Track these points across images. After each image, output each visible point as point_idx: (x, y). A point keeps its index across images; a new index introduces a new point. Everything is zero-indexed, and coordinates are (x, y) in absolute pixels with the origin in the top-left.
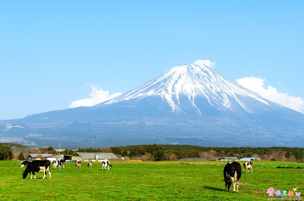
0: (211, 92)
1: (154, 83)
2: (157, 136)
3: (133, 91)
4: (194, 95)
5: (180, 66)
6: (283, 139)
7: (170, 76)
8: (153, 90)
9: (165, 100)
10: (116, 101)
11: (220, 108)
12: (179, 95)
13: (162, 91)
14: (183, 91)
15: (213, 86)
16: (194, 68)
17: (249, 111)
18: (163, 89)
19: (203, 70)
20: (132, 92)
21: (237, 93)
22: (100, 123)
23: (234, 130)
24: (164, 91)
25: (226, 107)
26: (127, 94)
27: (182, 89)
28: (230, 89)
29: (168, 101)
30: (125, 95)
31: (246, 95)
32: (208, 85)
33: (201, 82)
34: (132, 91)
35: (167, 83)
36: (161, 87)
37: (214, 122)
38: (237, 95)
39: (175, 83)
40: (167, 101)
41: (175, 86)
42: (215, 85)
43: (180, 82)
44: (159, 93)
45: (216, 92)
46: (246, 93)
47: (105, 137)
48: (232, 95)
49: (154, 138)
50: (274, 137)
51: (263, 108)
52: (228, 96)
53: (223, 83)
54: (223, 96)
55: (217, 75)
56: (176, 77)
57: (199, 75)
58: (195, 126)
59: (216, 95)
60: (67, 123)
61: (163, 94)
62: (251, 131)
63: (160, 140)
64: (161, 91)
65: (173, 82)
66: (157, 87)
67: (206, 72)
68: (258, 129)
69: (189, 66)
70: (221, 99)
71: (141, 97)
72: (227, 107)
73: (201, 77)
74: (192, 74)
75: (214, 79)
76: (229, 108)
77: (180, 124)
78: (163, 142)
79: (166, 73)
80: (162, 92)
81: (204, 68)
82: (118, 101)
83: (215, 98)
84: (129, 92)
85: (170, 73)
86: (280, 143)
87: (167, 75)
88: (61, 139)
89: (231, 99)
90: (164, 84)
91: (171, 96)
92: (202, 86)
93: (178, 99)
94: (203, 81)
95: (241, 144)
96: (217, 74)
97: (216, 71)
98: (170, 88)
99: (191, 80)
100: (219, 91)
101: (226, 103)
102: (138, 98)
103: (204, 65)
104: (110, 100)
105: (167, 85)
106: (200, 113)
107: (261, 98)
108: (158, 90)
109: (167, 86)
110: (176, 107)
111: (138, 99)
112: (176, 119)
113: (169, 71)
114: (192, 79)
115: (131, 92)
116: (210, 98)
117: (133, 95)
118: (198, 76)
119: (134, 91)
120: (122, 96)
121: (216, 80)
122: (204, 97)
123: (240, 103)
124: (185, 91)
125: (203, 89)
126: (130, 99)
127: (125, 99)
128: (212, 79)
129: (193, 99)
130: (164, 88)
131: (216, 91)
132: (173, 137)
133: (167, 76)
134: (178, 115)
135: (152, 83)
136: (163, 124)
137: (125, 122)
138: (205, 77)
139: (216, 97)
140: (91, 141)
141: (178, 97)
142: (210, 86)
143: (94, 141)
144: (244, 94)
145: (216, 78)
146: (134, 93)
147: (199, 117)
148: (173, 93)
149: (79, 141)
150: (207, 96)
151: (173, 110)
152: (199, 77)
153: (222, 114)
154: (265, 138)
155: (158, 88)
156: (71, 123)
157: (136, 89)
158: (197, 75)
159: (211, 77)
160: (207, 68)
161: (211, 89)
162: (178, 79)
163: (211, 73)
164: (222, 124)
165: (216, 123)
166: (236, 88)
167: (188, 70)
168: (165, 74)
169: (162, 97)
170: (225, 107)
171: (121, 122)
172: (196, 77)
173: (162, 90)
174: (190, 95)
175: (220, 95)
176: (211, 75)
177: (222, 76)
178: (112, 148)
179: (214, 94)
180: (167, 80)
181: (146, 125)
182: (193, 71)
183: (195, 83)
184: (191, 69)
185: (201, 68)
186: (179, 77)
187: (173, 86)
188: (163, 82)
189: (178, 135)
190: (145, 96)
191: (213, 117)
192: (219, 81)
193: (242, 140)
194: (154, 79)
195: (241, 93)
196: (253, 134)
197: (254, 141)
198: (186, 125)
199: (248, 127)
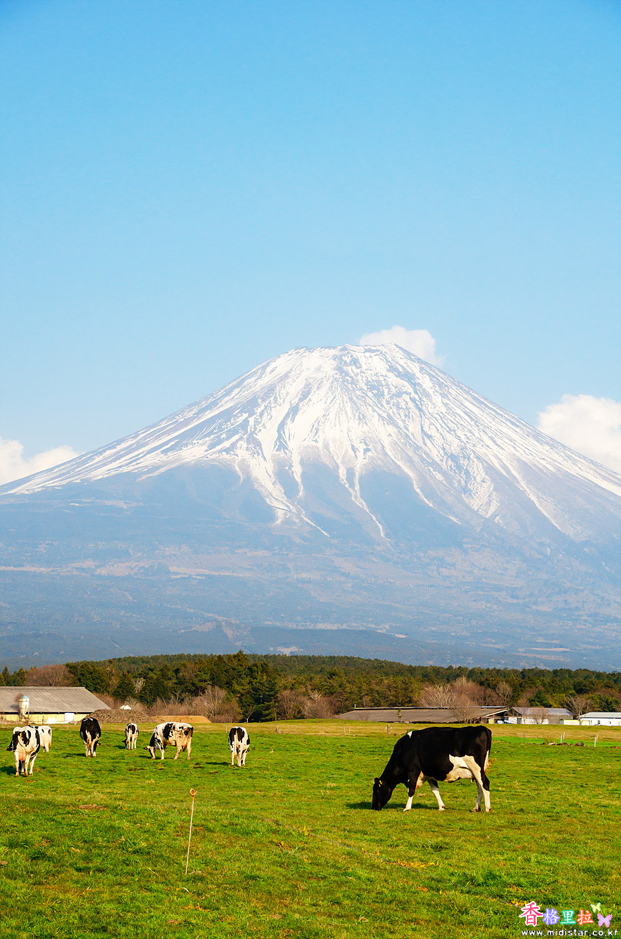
0: (425, 453)
1: (209, 415)
2: (215, 620)
3: (123, 445)
4: (360, 463)
5: (310, 350)
7: (270, 390)
8: (200, 442)
9: (249, 479)
10: (56, 483)
11: (456, 516)
12: (302, 462)
13: (238, 445)
14: (317, 448)
15: (433, 432)
16: (362, 361)
17: (571, 529)
18: (241, 439)
19: (396, 370)
20: (119, 448)
21: (524, 458)
23: (511, 601)
24: (245, 445)
25: (481, 512)
26: (101, 453)
27: (316, 441)
28: (499, 441)
29: (262, 486)
30: (91, 458)
31: (559, 469)
32: (414, 428)
33: (389, 415)
34: (120, 442)
35: (257, 416)
36: (234, 432)
37: (435, 568)
38: (525, 467)
39: (287, 416)
40: (256, 486)
41: (291, 427)
42: (439, 428)
43: (308, 413)
44: (224, 453)
45: (446, 453)
46: (560, 459)
47: (9, 624)
48: (505, 467)
49: (206, 627)
52: (489, 469)
53: (472, 420)
54: (470, 470)
55: (451, 390)
56: (292, 389)
57: (382, 386)
58: (364, 585)
59: (444, 466)
61: (240, 458)
62: (577, 609)
63: (230, 637)
64: (233, 446)
65: (279, 413)
66: (220, 429)
67: (408, 377)
68: (602, 599)
69: (341, 350)
70: (463, 483)
71: (156, 468)
72: (486, 511)
73: (387, 396)
74: (353, 383)
75: (436, 404)
76: (494, 516)
77: (304, 575)
78: (238, 643)
79: (253, 379)
80: (238, 452)
81: (402, 362)
82: (64, 483)
83: (439, 477)
84: (109, 449)
85: (267, 379)
87: (257, 385)
89: (501, 481)
90: (246, 421)
91: (270, 466)
92: (391, 429)
93: (299, 479)
94: (395, 411)
95: (538, 656)
96: (448, 384)
97: (445, 374)
98: (267, 437)
99: (348, 407)
100: (454, 448)
101: (483, 498)
102: (146, 473)
103: (401, 348)
104: (34, 475)
105: (257, 422)
106: (382, 535)
108: (220, 442)
109: (258, 427)
110: (291, 507)
111: (145, 477)
112: (291, 555)
113: (264, 368)
114: (355, 404)
115: (114, 447)
116: (422, 477)
117: (123, 459)
118: (375, 392)
119: (130, 443)
120: (79, 462)
121: (444, 410)
122: (397, 473)
123: (533, 498)
124: (326, 446)
125: (396, 443)
126: (113, 473)
127: (93, 474)
128: (430, 404)
129: (357, 478)
130: (245, 437)
131: (444, 449)
132: (278, 624)
133: (257, 388)
134: (298, 540)
135: (197, 414)
136: (240, 575)
137: (89, 563)
138: (404, 395)
139: (444, 474)
141: (297, 471)
142: (422, 429)
144: (549, 463)
145: (445, 401)
146: (129, 450)
147: (379, 548)
148: (282, 454)
150: (410, 467)
151: (279, 522)
152: (379, 395)
153: (465, 540)
155: (224, 436)
157: (134, 438)
158: (372, 388)
159: (428, 396)
160: (411, 360)
161: (425, 445)
162: (301, 400)
163: (426, 383)
164: (464, 576)
165: (445, 572)
166: (519, 441)
167: (339, 369)
168: (248, 381)
169: (237, 469)
170: (476, 513)
171: (77, 565)
172: (370, 394)
173: (238, 441)
174: (343, 462)
175: (459, 467)
176: (424, 390)
177: (468, 393)
178: (72, 668)
179: (437, 460)
180: (258, 405)
181: (173, 577)
182: (358, 371)
183: (364, 417)
184: (351, 364)
185: (387, 361)
186: (305, 394)
187: (282, 426)
188: (241, 412)
189: (299, 618)
190: (172, 462)
191: (429, 551)
192: (455, 414)
193: (540, 640)
194: (207, 399)
195: (541, 461)
196: (584, 618)
197: (589, 647)
198: (329, 579)
199: (565, 593)
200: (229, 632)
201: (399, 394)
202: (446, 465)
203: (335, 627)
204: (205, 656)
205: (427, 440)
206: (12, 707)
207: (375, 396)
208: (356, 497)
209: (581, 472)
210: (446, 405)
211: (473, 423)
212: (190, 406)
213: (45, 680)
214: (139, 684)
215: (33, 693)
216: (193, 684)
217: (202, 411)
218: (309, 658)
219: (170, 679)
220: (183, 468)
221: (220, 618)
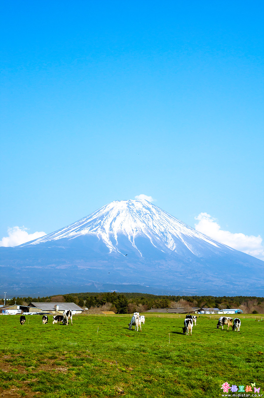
0: (154, 231)
1: (89, 220)
3: (64, 230)
4: (134, 235)
5: (119, 201)
6: (236, 287)
7: (108, 213)
8: (87, 228)
9: (101, 240)
10: (44, 241)
11: (163, 250)
12: (117, 234)
14: (122, 230)
15: (156, 225)
16: (135, 204)
17: (197, 254)
18: (99, 227)
19: (145, 207)
20: (62, 230)
21: (183, 233)
23: (180, 275)
24: (100, 229)
26: (57, 232)
27: (121, 228)
28: (175, 228)
29: (105, 242)
30: (54, 234)
31: (193, 236)
32: (151, 224)
33: (143, 220)
34: (63, 229)
35: (104, 221)
36: (97, 225)
37: (157, 266)
38: (183, 235)
39: (113, 220)
40: (104, 242)
41: (113, 224)
42: (158, 224)
43: (119, 220)
44: (94, 232)
45: (160, 232)
46: (193, 233)
47: (30, 284)
48: (178, 236)
49: (89, 284)
50: (225, 285)
51: (212, 250)
52: (173, 236)
53: (168, 222)
54: (167, 236)
55: (161, 213)
56: (114, 213)
57: (141, 211)
58: (136, 271)
59: (160, 235)
61: (99, 233)
62: (199, 278)
64: (97, 230)
65: (110, 220)
66: (93, 225)
67: (148, 209)
68: (207, 275)
69: (129, 201)
70: (165, 240)
71: (73, 236)
72: (172, 249)
73: (142, 215)
74: (132, 211)
75: (157, 217)
76: (175, 250)
77: (118, 268)
78: (99, 289)
79: (103, 210)
80: (98, 231)
81: (147, 205)
82: (46, 241)
83: (158, 238)
85: (107, 210)
86: (233, 292)
87: (103, 212)
89: (177, 240)
90: (101, 222)
91: (108, 236)
92: (144, 225)
93: (116, 240)
94: (145, 219)
95: (189, 292)
96: (161, 211)
97: (159, 208)
98: (107, 227)
99: (131, 217)
100: (163, 230)
101: (171, 245)
102: (71, 238)
103: (146, 201)
105: (104, 223)
106: (141, 256)
107: (210, 240)
108: (93, 228)
109: (104, 224)
110: (114, 248)
111: (70, 239)
112: (114, 262)
113: (106, 206)
114: (133, 217)
115: (61, 230)
116: (153, 239)
117: (64, 234)
118: (139, 213)
119: (66, 229)
120: (51, 235)
121: (159, 218)
122: (146, 237)
123: (186, 245)
124: (124, 230)
125: (145, 229)
126: (61, 238)
127: (55, 238)
128: (155, 217)
129: (134, 239)
130: (100, 227)
131: (159, 230)
132: (111, 283)
133: (104, 212)
134: (116, 258)
135: (86, 220)
136: (99, 268)
137: (53, 265)
138: (148, 214)
139: (160, 238)
140: (13, 288)
141: (116, 237)
142: (153, 225)
143: (17, 289)
144: (191, 234)
145: (160, 216)
146: (66, 231)
147: (140, 260)
148: (111, 232)
150: (149, 236)
151: (110, 252)
152: (140, 214)
153: (166, 258)
154: (215, 285)
155: (94, 227)
157: (67, 227)
158: (138, 212)
159: (154, 214)
160: (149, 204)
161: (154, 229)
162: (117, 216)
163: (154, 210)
164: (166, 268)
165: (160, 267)
166: (182, 228)
167: (128, 207)
168: (101, 210)
169: (98, 236)
170: (169, 249)
171: (50, 266)
172: (137, 214)
173: (98, 228)
174: (130, 234)
175: (164, 236)
176: (153, 213)
177: (166, 214)
179: (158, 233)
180: (104, 217)
181: (79, 269)
182: (134, 207)
183: (136, 221)
184: (132, 205)
185: (142, 204)
186: (118, 214)
187: (111, 223)
188: (99, 220)
189: (117, 281)
190: (78, 235)
191: (156, 261)
192: (162, 220)
193: (189, 287)
194: (89, 216)
195: (188, 234)
196: (201, 280)
197: (203, 289)
198: (126, 269)
199: (196, 273)
200: (96, 286)
201: (146, 214)
203: (128, 284)
205: (154, 227)
208: (133, 245)
209: (200, 237)
210: (160, 217)
220: (82, 236)
221: (93, 281)
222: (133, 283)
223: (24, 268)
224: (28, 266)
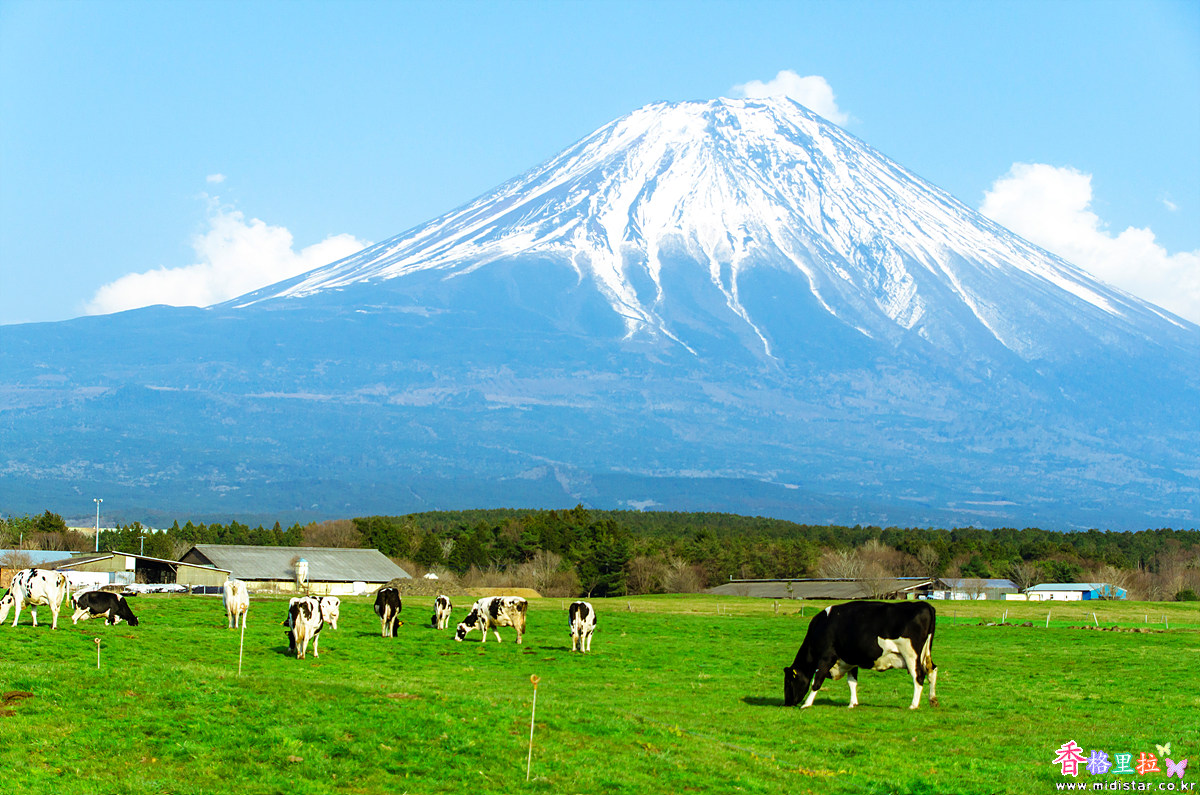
0: (826, 243)
1: (536, 192)
2: (545, 464)
3: (425, 233)
4: (738, 257)
5: (672, 104)
6: (1188, 489)
7: (619, 159)
8: (526, 228)
9: (590, 279)
10: (338, 283)
11: (867, 327)
12: (661, 255)
13: (576, 233)
14: (681, 236)
15: (835, 214)
16: (742, 119)
17: (1019, 345)
18: (580, 224)
19: (788, 131)
20: (419, 237)
21: (958, 249)
22: (253, 395)
23: (939, 439)
24: (585, 233)
25: (900, 322)
26: (395, 244)
27: (680, 227)
28: (924, 228)
29: (607, 287)
30: (383, 251)
31: (1004, 264)
32: (811, 210)
33: (777, 192)
34: (419, 229)
35: (601, 193)
36: (571, 215)
37: (838, 396)
38: (959, 261)
39: (641, 193)
40: (600, 288)
41: (644, 208)
42: (845, 209)
43: (670, 190)
44: (557, 243)
45: (853, 244)
46: (1005, 250)
47: (280, 466)
48: (932, 261)
49: (534, 474)
50: (1141, 480)
51: (1087, 328)
52: (912, 264)
53: (889, 198)
54: (886, 265)
55: (861, 159)
56: (645, 161)
57: (768, 152)
58: (743, 419)
59: (851, 261)
60: (85, 390)
61: (578, 250)
62: (1026, 449)
63: (566, 487)
64: (569, 234)
65: (630, 189)
66: (552, 211)
67: (803, 140)
68: (1060, 436)
69: (714, 105)
70: (876, 283)
71: (467, 263)
72: (907, 321)
73: (775, 167)
74: (729, 149)
75: (840, 177)
76: (917, 327)
77: (664, 406)
78: (576, 495)
79: (596, 144)
80: (575, 241)
81: (795, 121)
82: (347, 283)
83: (844, 274)
84: (406, 238)
85: (615, 144)
86: (1173, 510)
87: (599, 153)
88: (54, 471)
89: (927, 281)
90: (586, 201)
91: (618, 261)
92: (781, 211)
93: (656, 279)
94: (786, 186)
95: (973, 512)
96: (857, 149)
97: (852, 136)
98: (614, 222)
99: (723, 179)
100: (865, 236)
101: (903, 304)
102: (454, 270)
103: (794, 102)
104: (309, 273)
105: (600, 202)
106: (768, 352)
107: (1078, 282)
108: (551, 228)
109: (603, 209)
110: (646, 316)
111: (452, 275)
112: (645, 379)
113: (611, 130)
114: (732, 177)
115: (412, 235)
116: (821, 275)
117: (423, 252)
118: (759, 161)
119: (433, 230)
120: (368, 255)
121: (851, 184)
122: (789, 270)
123: (970, 303)
124: (693, 235)
125: (786, 230)
126: (411, 270)
127: (386, 271)
128: (833, 177)
129: (734, 276)
130: (585, 221)
131: (851, 238)
132: (628, 470)
133: (600, 157)
134: (654, 360)
135: (522, 191)
136: (579, 406)
137: (380, 389)
138: (798, 165)
139: (851, 271)
140: (208, 483)
141: (654, 268)
142: (823, 213)
143: (223, 488)
144: (992, 256)
145: (853, 172)
146: (432, 240)
147: (762, 370)
148: (633, 244)
149: (146, 485)
150: (805, 262)
151: (630, 335)
152: (765, 166)
153: (878, 359)
154: (1096, 483)
155: (557, 221)
156: (101, 390)
157: (439, 223)
159: (829, 166)
160: (809, 118)
161: (826, 231)
162: (660, 172)
163: (827, 147)
164: (876, 408)
165: (851, 401)
166: (952, 226)
167: (711, 130)
168: (590, 147)
169: (574, 264)
170: (894, 323)
171: (365, 391)
172: (752, 164)
173: (575, 227)
174: (716, 256)
175: (871, 262)
176: (825, 158)
177: (883, 162)
178: (362, 525)
179: (842, 253)
180: (602, 179)
181: (491, 408)
182: (737, 133)
183: (744, 195)
184: (727, 124)
185: (776, 120)
186: (666, 165)
187: (633, 208)
188: (580, 189)
189: (656, 463)
190: (487, 256)
191: (831, 375)
192: (865, 191)
193: (977, 491)
194: (534, 171)
195: (982, 254)
196: (1035, 461)
197: (1041, 499)
198: (696, 411)
199: (1010, 428)
200: (564, 480)
201: (791, 164)
202: (855, 258)
203: (703, 475)
204: (533, 512)
205: (828, 225)
206: (287, 572)
207: (759, 166)
208: (733, 302)
209: (1033, 269)
210: (854, 178)
211: (890, 202)
212: (512, 180)
213: (327, 540)
214: (448, 547)
215: (312, 556)
216: (518, 548)
217: (528, 187)
218: (671, 515)
219: (488, 541)
220: (505, 263)
221: (552, 462)
222: (729, 472)
223: (254, 398)
224: (268, 390)
